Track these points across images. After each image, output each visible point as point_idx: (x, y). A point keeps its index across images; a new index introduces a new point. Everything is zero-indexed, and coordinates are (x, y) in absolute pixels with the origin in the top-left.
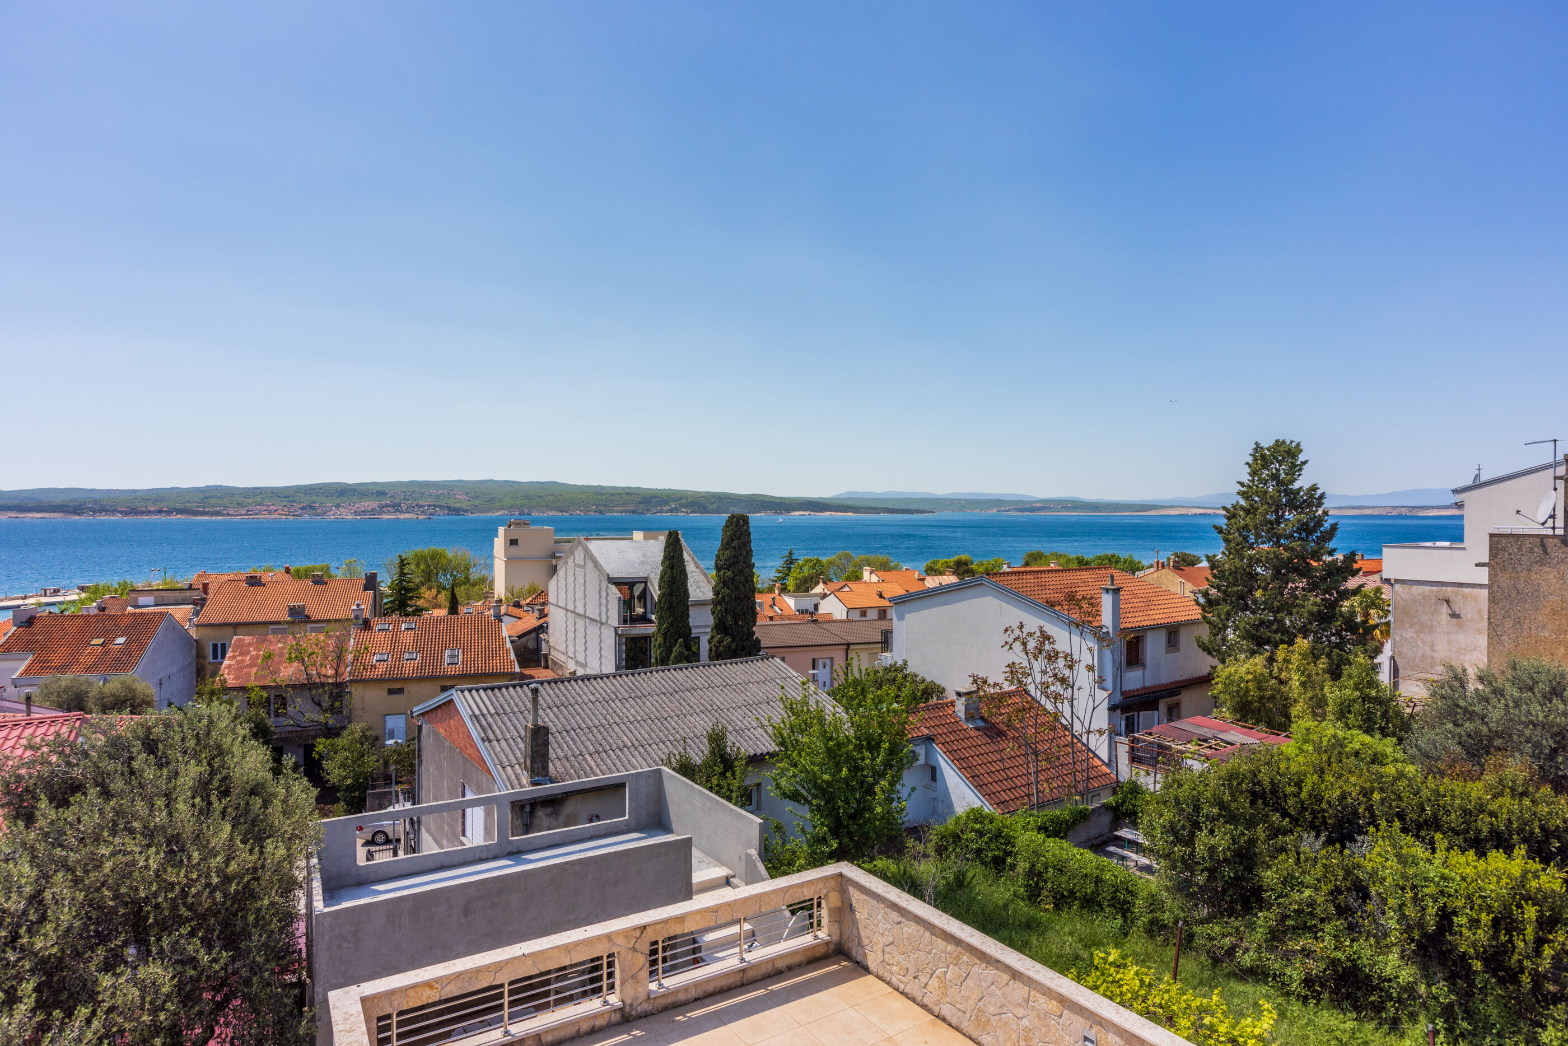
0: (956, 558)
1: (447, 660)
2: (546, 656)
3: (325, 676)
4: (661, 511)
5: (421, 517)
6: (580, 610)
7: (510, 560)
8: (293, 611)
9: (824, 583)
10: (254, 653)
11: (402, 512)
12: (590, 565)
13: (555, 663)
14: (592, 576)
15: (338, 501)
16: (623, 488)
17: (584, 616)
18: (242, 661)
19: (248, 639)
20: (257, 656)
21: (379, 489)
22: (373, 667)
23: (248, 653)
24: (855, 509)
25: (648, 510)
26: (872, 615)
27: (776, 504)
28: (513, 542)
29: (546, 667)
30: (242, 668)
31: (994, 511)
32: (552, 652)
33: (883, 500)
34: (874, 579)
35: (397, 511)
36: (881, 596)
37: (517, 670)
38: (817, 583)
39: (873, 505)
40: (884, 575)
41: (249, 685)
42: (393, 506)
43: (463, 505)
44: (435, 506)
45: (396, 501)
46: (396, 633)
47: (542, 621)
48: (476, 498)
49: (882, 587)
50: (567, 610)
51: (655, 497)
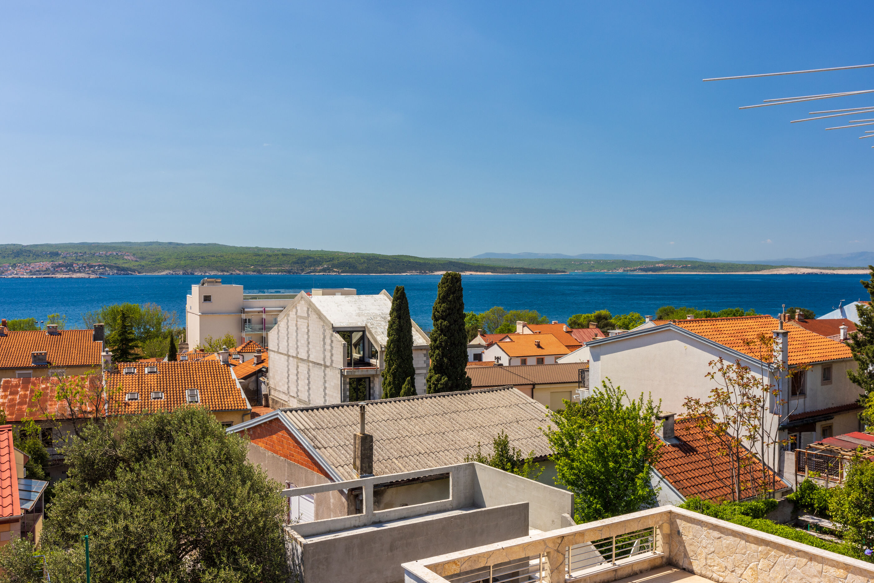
0: (597, 313)
1: (188, 399)
2: (266, 396)
3: (85, 412)
4: (314, 271)
5: (93, 276)
6: (303, 355)
7: (204, 314)
8: (36, 357)
9: (483, 335)
10: (22, 393)
11: (74, 271)
12: (313, 316)
13: (275, 402)
14: (316, 326)
15: (14, 261)
16: (279, 250)
17: (308, 361)
18: (13, 400)
19: (14, 381)
20: (25, 396)
21: (52, 250)
22: (126, 404)
23: (17, 393)
24: (493, 269)
25: (303, 270)
26: (532, 361)
27: (420, 264)
28: (207, 299)
29: (267, 406)
30: (14, 405)
31: (621, 271)
32: (273, 392)
33: (519, 261)
34: (527, 331)
35: (70, 270)
36: (539, 346)
37: (249, 407)
38: (475, 336)
39: (509, 265)
40: (537, 328)
41: (24, 419)
42: (66, 266)
43: (131, 265)
44: (105, 266)
45: (69, 261)
46: (141, 376)
47: (260, 366)
48: (143, 258)
49: (538, 338)
50: (289, 356)
51: (309, 258)
